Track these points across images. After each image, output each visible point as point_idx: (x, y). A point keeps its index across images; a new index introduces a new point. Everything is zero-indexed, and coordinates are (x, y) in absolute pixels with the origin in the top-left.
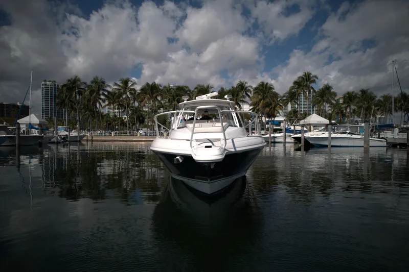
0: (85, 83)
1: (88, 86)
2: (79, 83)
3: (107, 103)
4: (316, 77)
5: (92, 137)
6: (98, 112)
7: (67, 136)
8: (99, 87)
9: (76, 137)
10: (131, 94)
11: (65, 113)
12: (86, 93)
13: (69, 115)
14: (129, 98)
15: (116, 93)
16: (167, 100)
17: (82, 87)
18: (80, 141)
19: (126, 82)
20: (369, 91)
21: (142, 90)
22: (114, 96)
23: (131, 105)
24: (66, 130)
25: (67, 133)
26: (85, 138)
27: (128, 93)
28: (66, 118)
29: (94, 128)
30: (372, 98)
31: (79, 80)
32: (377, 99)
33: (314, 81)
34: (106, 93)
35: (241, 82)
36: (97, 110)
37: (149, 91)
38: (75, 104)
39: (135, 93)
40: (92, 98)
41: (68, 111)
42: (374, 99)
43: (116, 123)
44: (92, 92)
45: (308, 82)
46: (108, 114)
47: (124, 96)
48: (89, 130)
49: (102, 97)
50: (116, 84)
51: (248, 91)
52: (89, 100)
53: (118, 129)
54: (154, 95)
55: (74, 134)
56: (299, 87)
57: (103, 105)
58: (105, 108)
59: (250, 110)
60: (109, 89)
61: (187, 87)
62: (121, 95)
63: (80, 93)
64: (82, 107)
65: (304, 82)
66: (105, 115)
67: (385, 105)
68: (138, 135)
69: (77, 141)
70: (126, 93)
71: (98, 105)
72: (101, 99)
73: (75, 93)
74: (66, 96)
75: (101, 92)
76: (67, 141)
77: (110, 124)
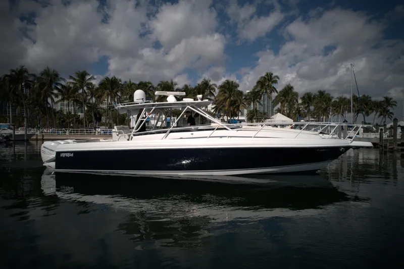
0: (34, 75)
1: (38, 79)
2: (26, 74)
3: (60, 97)
4: (277, 77)
5: (43, 136)
6: (50, 109)
7: (11, 135)
8: (51, 80)
9: (23, 135)
10: (88, 88)
11: (9, 109)
12: (35, 86)
13: (14, 111)
14: (86, 93)
15: (71, 88)
16: (128, 97)
17: (31, 79)
18: (27, 140)
19: (82, 76)
20: (326, 93)
21: (101, 84)
22: (68, 91)
23: (88, 101)
24: (9, 128)
25: (10, 131)
26: (34, 137)
27: (85, 88)
28: (11, 114)
29: (45, 126)
30: (330, 99)
31: (26, 71)
32: (333, 100)
33: (276, 82)
34: (59, 87)
35: (205, 80)
36: (49, 106)
37: (109, 86)
38: (22, 99)
39: (93, 88)
40: (43, 92)
41: (12, 106)
42: (331, 100)
43: (71, 120)
44: (42, 85)
45: (270, 83)
46: (61, 111)
47: (81, 91)
48: (38, 128)
49: (55, 91)
50: (71, 77)
51: (212, 89)
52: (39, 95)
53: (72, 127)
54: (114, 91)
55: (20, 132)
56: (262, 87)
57: (56, 100)
58: (58, 104)
59: (213, 108)
60: (63, 83)
61: (149, 83)
62: (76, 90)
63: (28, 86)
64: (31, 102)
65: (267, 82)
66: (58, 112)
67: (341, 106)
68: (96, 134)
69: (24, 140)
70: (83, 88)
71: (49, 100)
72: (53, 93)
73: (22, 86)
74: (10, 89)
75: (53, 87)
76: (11, 140)
77: (63, 121)
